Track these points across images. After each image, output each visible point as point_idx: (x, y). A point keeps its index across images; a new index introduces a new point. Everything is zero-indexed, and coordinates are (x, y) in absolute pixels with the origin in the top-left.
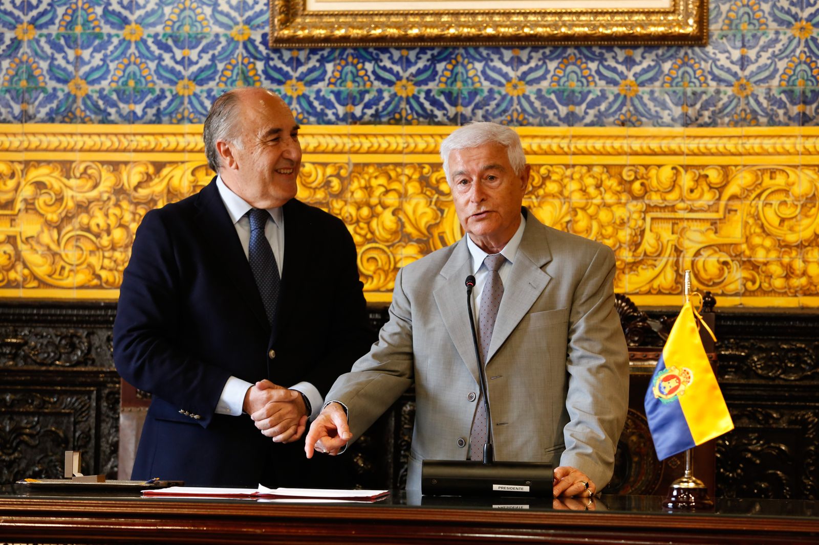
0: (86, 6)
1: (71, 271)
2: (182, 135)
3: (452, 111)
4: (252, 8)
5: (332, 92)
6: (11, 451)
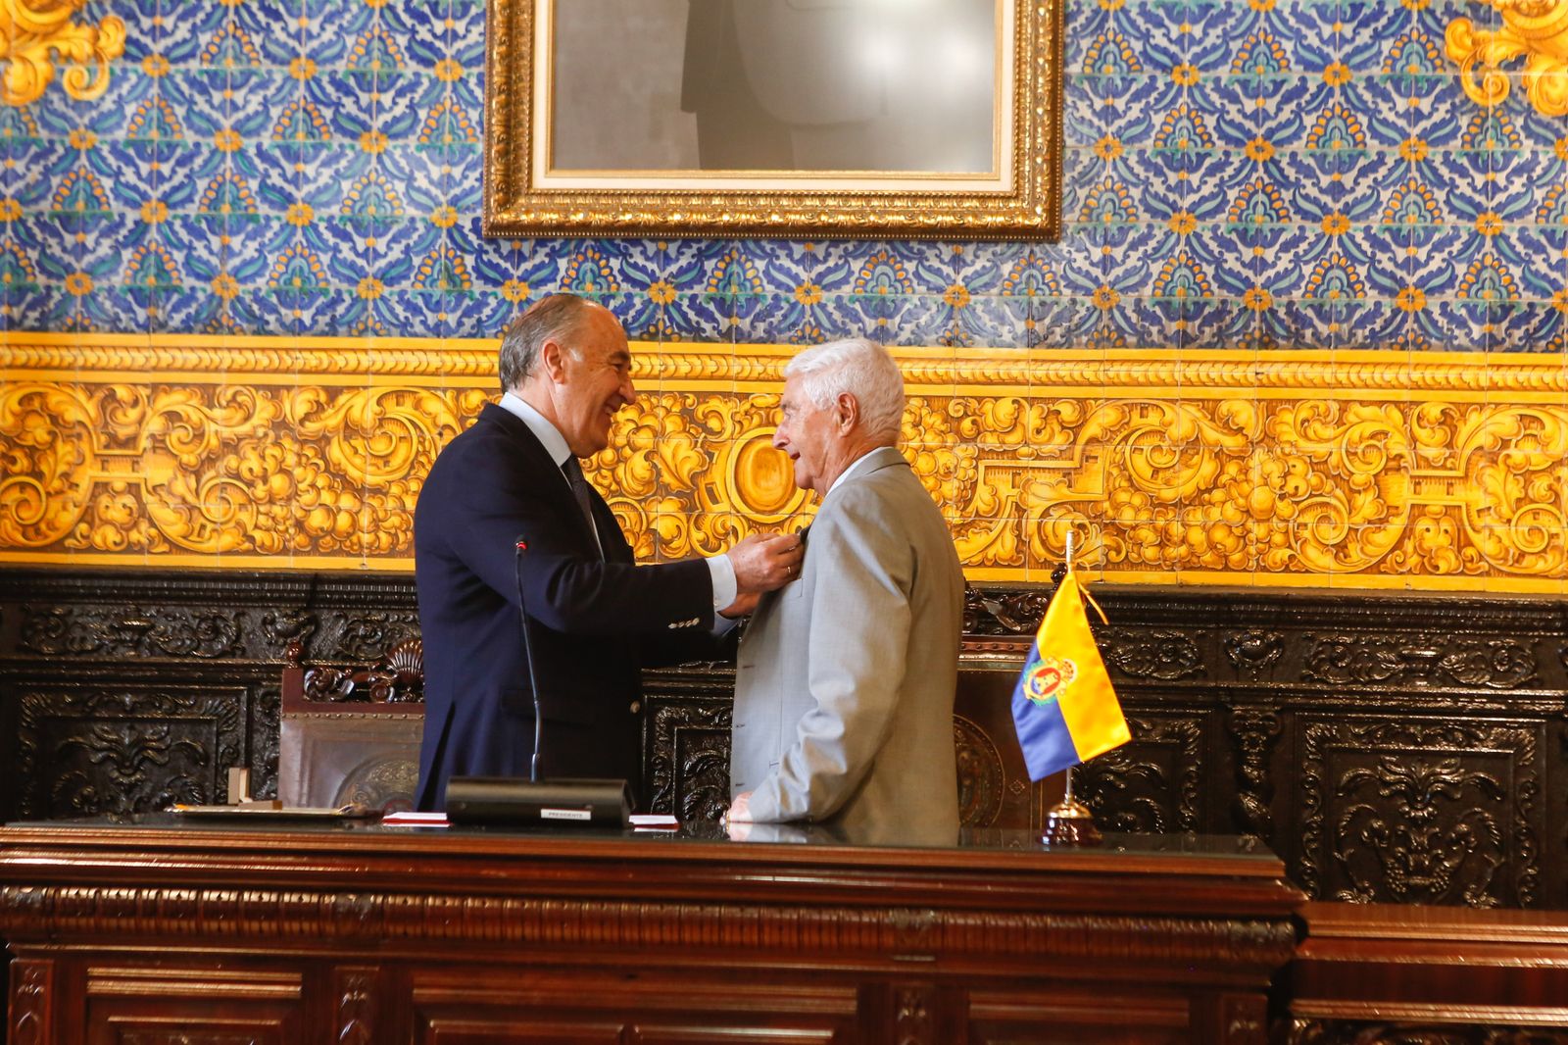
0: (236, 179)
1: (214, 530)
2: (365, 351)
3: (724, 323)
4: (460, 184)
6: (130, 771)
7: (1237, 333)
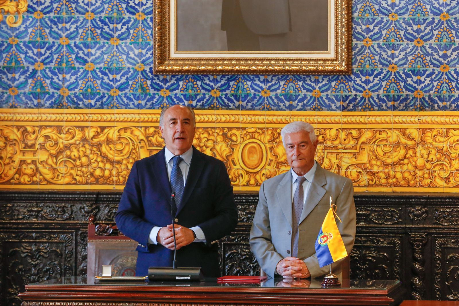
0: (67, 54)
1: (62, 176)
2: (113, 114)
3: (237, 103)
4: (145, 56)
5: (182, 94)
6: (35, 260)
7: (412, 106)
